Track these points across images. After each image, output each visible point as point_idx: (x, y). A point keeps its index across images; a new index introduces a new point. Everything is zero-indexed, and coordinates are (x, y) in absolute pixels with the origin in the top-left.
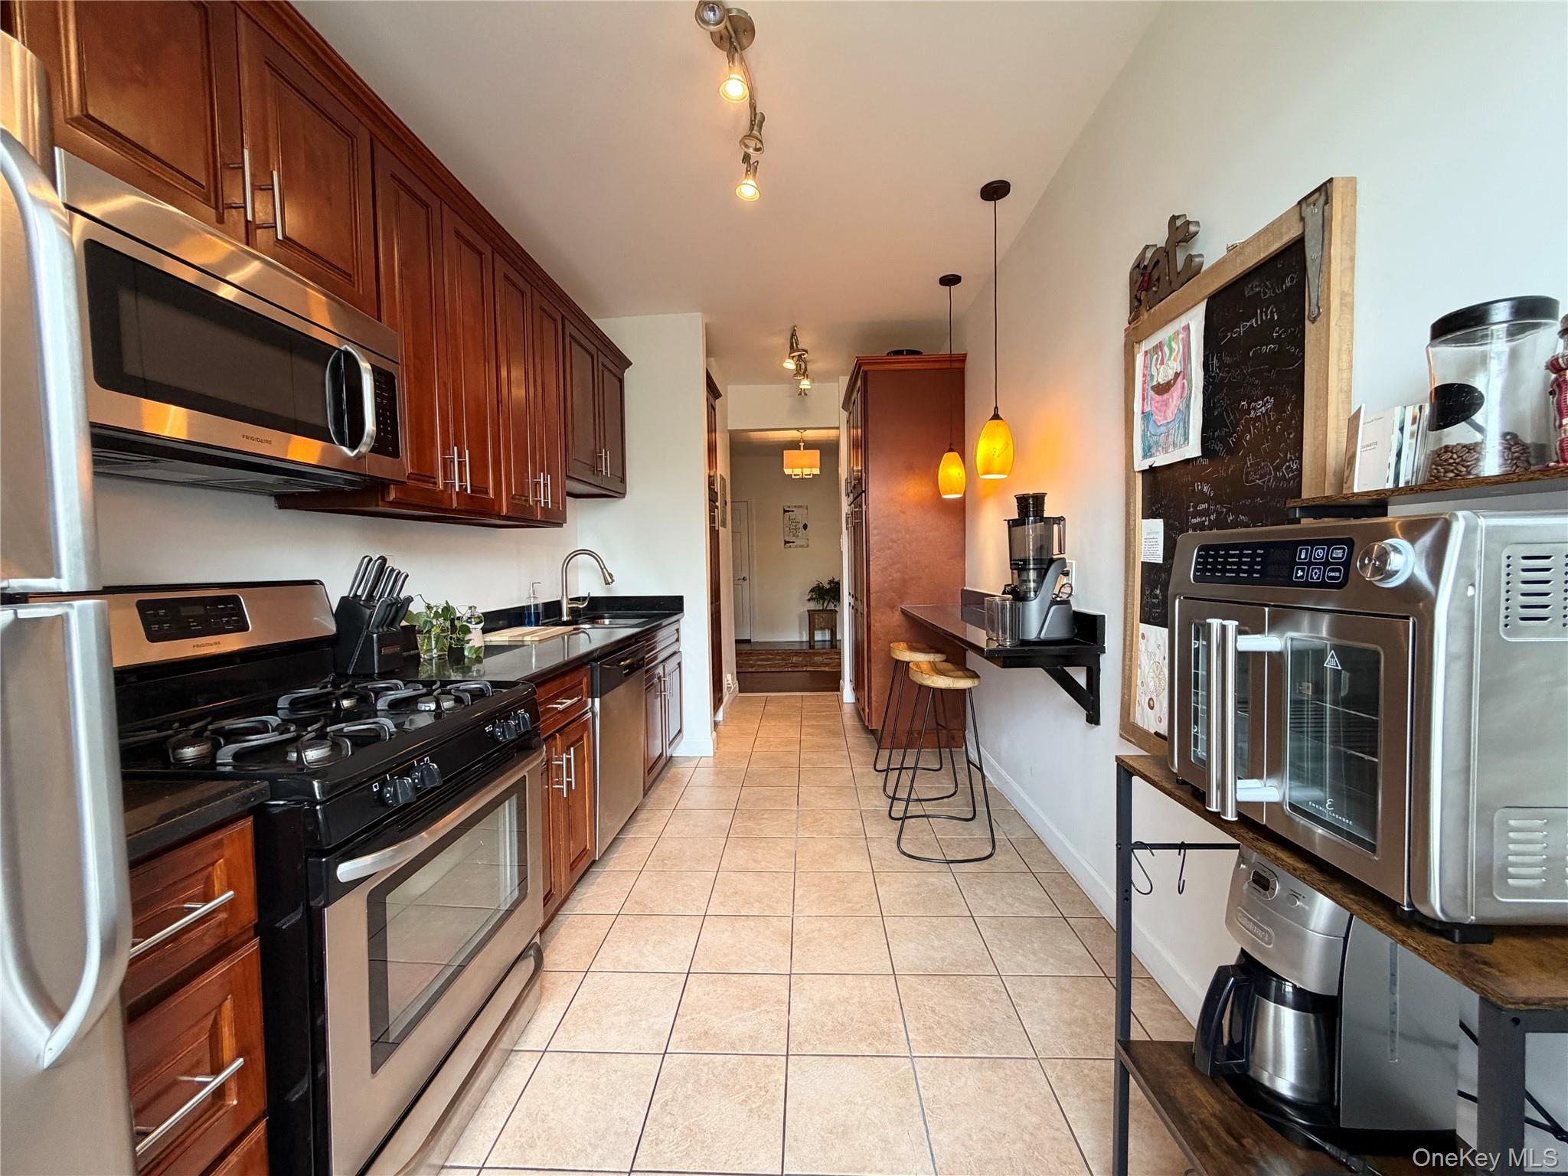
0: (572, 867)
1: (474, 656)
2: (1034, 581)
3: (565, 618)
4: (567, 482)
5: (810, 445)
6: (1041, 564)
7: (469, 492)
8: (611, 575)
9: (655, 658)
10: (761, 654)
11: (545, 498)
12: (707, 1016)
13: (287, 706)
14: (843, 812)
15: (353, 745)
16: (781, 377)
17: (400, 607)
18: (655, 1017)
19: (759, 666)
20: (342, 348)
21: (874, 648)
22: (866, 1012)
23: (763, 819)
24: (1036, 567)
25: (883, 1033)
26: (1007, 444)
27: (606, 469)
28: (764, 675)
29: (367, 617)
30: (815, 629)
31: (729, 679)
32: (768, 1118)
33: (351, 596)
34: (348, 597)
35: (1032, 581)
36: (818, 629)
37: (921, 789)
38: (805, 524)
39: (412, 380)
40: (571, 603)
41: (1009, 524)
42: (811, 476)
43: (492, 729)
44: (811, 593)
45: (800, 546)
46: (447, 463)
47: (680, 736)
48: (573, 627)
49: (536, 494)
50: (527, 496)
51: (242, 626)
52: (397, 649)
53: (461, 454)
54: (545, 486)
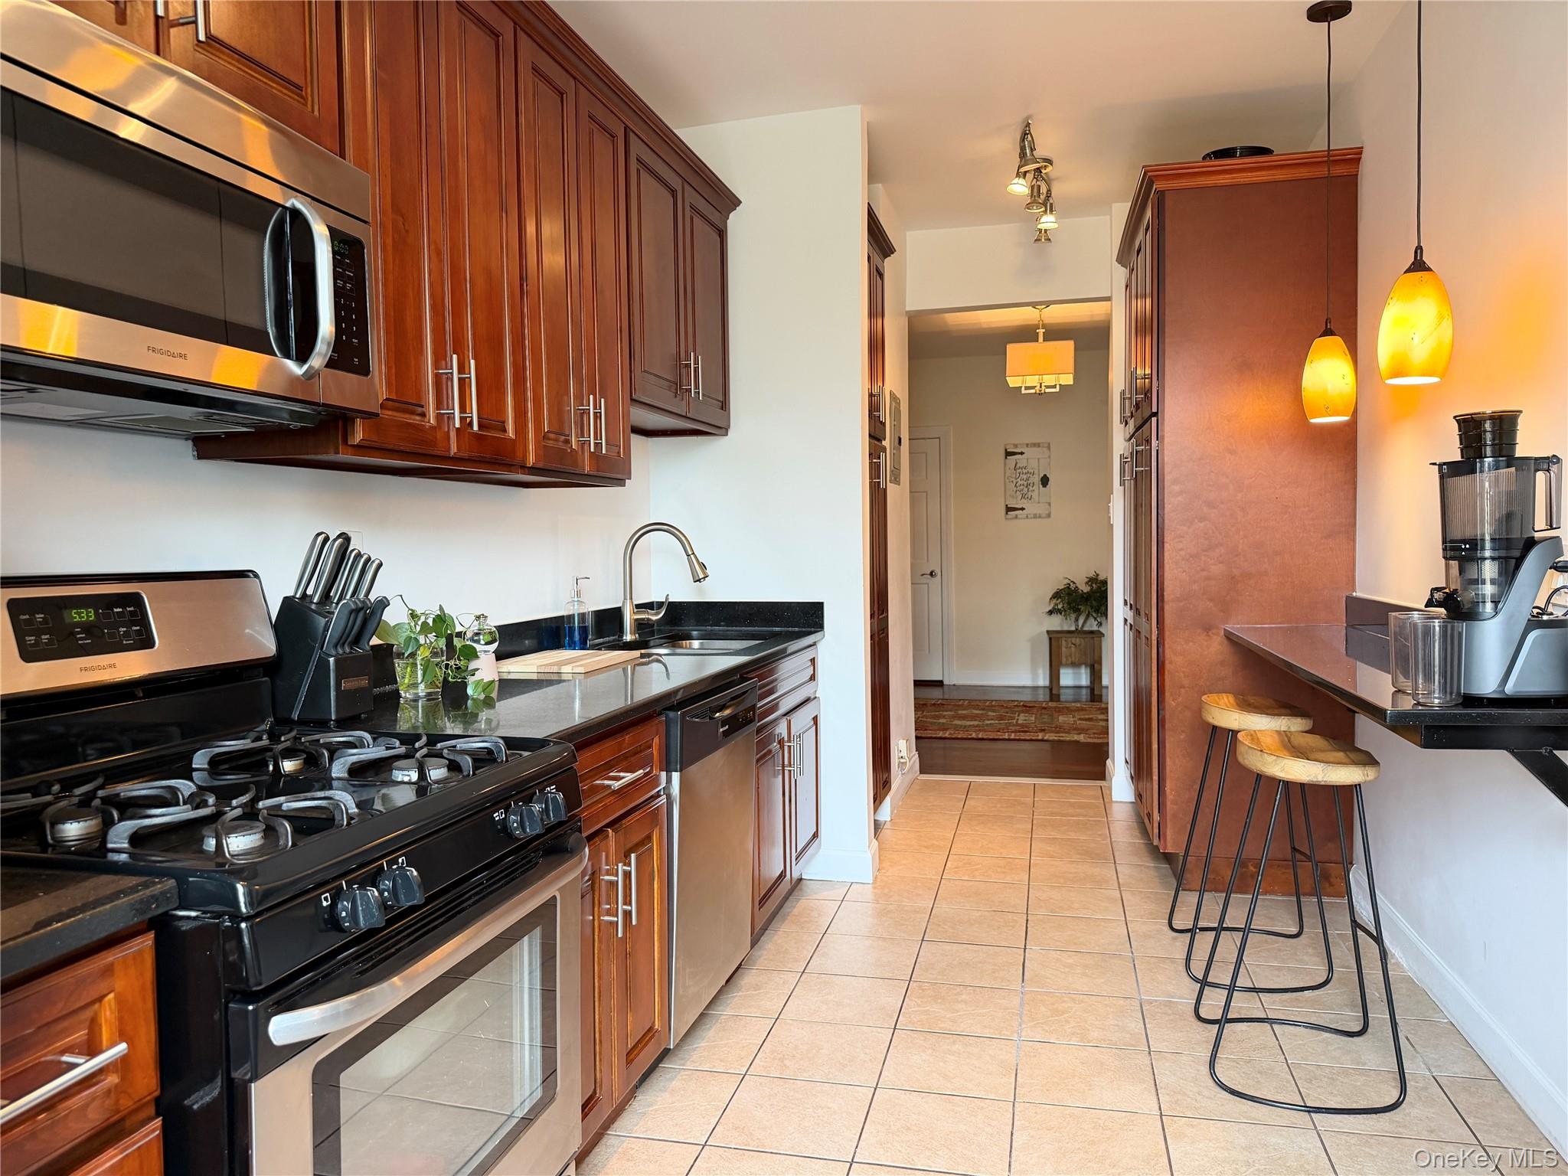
0: (630, 1056)
1: (482, 696)
2: (1493, 582)
3: (628, 637)
4: (633, 410)
5: (1055, 333)
6: (1508, 548)
7: (476, 427)
8: (703, 566)
9: (774, 708)
10: (962, 707)
11: (596, 438)
13: (206, 766)
14: (1107, 1001)
15: (296, 831)
16: (1001, 210)
17: (369, 614)
19: (956, 728)
20: (288, 205)
21: (1170, 702)
23: (959, 1000)
24: (1496, 554)
26: (1441, 318)
27: (698, 388)
28: (966, 744)
29: (321, 629)
30: (1060, 664)
31: (902, 747)
33: (298, 596)
34: (294, 597)
35: (1488, 582)
36: (1067, 665)
37: (1257, 970)
38: (1045, 475)
39: (390, 248)
40: (638, 613)
41: (1440, 470)
42: (1058, 390)
43: (503, 816)
44: (1055, 601)
45: (1035, 517)
46: (441, 384)
47: (816, 843)
48: (641, 652)
49: (582, 431)
50: (570, 435)
51: (144, 642)
52: (365, 682)
53: (463, 367)
54: (596, 417)
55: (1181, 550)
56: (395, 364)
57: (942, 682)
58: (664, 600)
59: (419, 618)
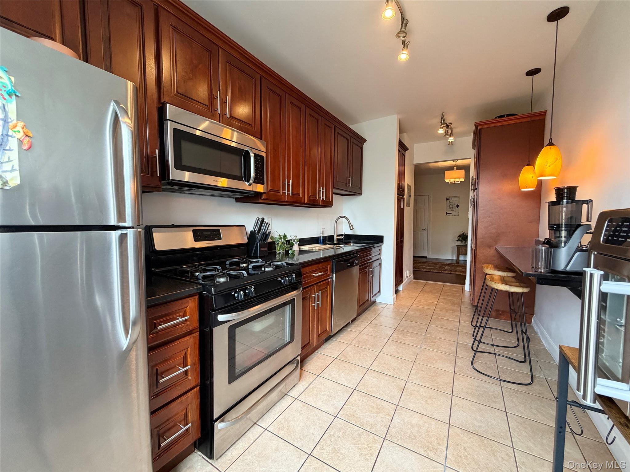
0: (320, 336)
1: (292, 253)
2: (565, 237)
3: (335, 242)
4: (334, 190)
5: (459, 168)
6: (570, 227)
7: (291, 195)
8: (352, 226)
9: (371, 259)
11: (322, 196)
12: (356, 409)
13: (229, 264)
14: (448, 341)
18: (337, 401)
19: (428, 269)
20: (246, 150)
22: (428, 435)
23: (407, 335)
24: (566, 229)
25: (434, 449)
26: (557, 159)
27: (352, 185)
28: (429, 273)
29: (257, 237)
30: (460, 254)
31: (407, 272)
32: (367, 460)
34: (253, 231)
35: (563, 237)
36: (462, 255)
37: (496, 340)
38: (458, 205)
39: (272, 157)
40: (337, 237)
41: (548, 203)
42: (459, 182)
43: (280, 279)
44: (459, 237)
45: (454, 215)
46: (284, 185)
47: (379, 294)
48: (338, 246)
49: (319, 195)
50: (316, 196)
51: (220, 239)
52: (266, 249)
53: (288, 182)
54: (323, 192)
55: (483, 225)
56: (273, 182)
57: (427, 257)
58: (344, 234)
59: (280, 236)
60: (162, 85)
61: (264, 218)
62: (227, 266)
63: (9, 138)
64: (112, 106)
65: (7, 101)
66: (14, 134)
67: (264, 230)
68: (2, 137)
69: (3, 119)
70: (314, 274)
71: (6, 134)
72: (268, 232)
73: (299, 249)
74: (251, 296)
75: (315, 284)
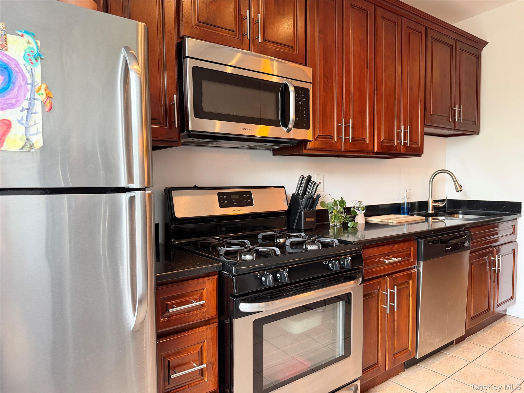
0: (396, 357)
1: (352, 227)
3: (430, 212)
4: (425, 128)
7: (350, 141)
8: (460, 186)
9: (496, 241)
11: (405, 140)
13: (261, 238)
20: (284, 83)
27: (459, 118)
29: (300, 203)
33: (296, 194)
34: (295, 194)
39: (322, 89)
40: (434, 203)
43: (327, 263)
46: (339, 128)
47: (512, 301)
48: (434, 217)
49: (399, 138)
50: (393, 140)
51: (251, 204)
52: (313, 219)
53: (347, 122)
54: (405, 133)
56: (322, 124)
58: (445, 199)
59: (336, 202)
60: (182, 15)
61: (311, 176)
62: (260, 241)
63: (35, 101)
64: (123, 53)
65: (34, 66)
66: (39, 97)
67: (311, 194)
68: (30, 101)
69: (31, 83)
70: (384, 260)
71: (33, 97)
72: (315, 196)
73: (366, 220)
74: (283, 281)
75: (388, 275)
